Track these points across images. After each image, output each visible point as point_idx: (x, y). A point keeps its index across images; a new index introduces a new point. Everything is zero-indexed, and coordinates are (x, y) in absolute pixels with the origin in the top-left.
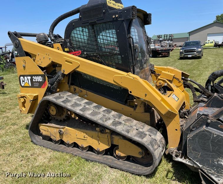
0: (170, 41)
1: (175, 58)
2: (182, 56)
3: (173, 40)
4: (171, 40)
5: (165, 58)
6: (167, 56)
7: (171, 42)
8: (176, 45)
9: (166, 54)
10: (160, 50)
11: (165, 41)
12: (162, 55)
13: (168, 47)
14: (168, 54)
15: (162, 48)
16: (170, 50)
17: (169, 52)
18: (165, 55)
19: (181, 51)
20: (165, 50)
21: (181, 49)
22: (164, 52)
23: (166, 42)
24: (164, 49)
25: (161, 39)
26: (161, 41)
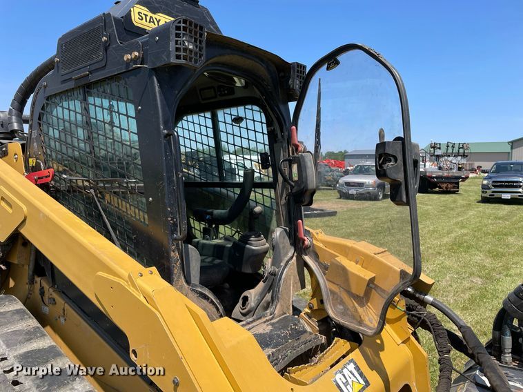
0: (460, 157)
1: (471, 198)
2: (487, 195)
3: (467, 156)
4: (464, 156)
5: (448, 196)
6: (454, 192)
7: (464, 161)
8: (481, 167)
9: (449, 186)
10: (436, 178)
11: (449, 156)
12: (440, 187)
13: (455, 172)
14: (454, 187)
15: (440, 173)
16: (460, 177)
17: (458, 183)
18: (447, 188)
19: (485, 182)
20: (447, 178)
21: (485, 179)
22: (446, 183)
23: (450, 159)
24: (446, 174)
25: (438, 152)
26: (438, 156)
